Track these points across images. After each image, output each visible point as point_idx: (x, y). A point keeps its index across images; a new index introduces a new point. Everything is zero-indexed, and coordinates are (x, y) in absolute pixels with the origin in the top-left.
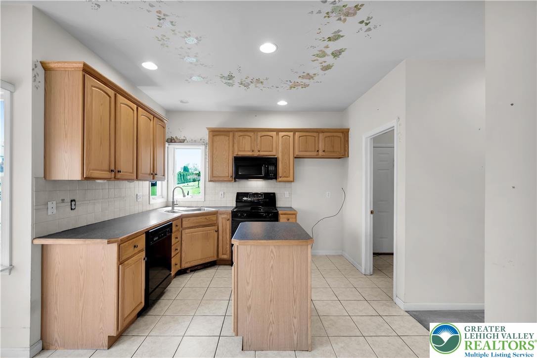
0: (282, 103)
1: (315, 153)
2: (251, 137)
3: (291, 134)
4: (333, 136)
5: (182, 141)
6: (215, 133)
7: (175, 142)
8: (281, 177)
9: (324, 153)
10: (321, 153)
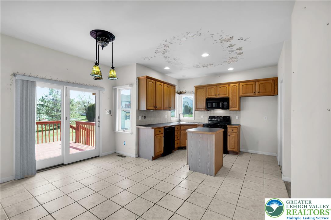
0: (231, 69)
1: (253, 94)
2: (214, 88)
3: (237, 84)
4: (266, 83)
5: (185, 93)
6: (197, 88)
7: (182, 93)
8: (231, 108)
9: (259, 94)
10: (257, 93)
